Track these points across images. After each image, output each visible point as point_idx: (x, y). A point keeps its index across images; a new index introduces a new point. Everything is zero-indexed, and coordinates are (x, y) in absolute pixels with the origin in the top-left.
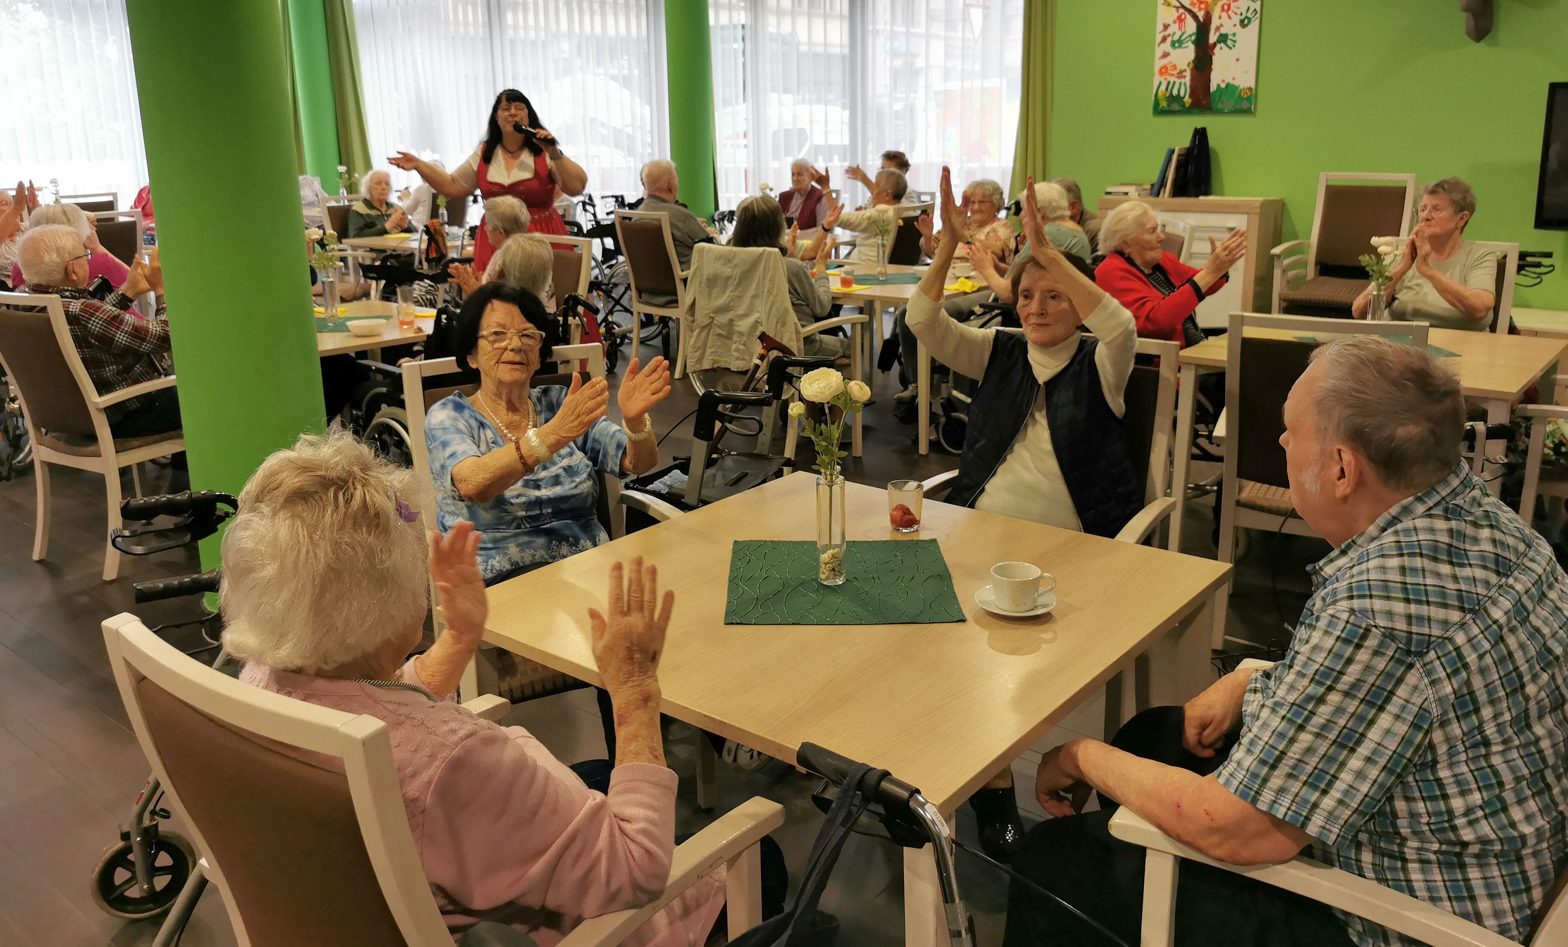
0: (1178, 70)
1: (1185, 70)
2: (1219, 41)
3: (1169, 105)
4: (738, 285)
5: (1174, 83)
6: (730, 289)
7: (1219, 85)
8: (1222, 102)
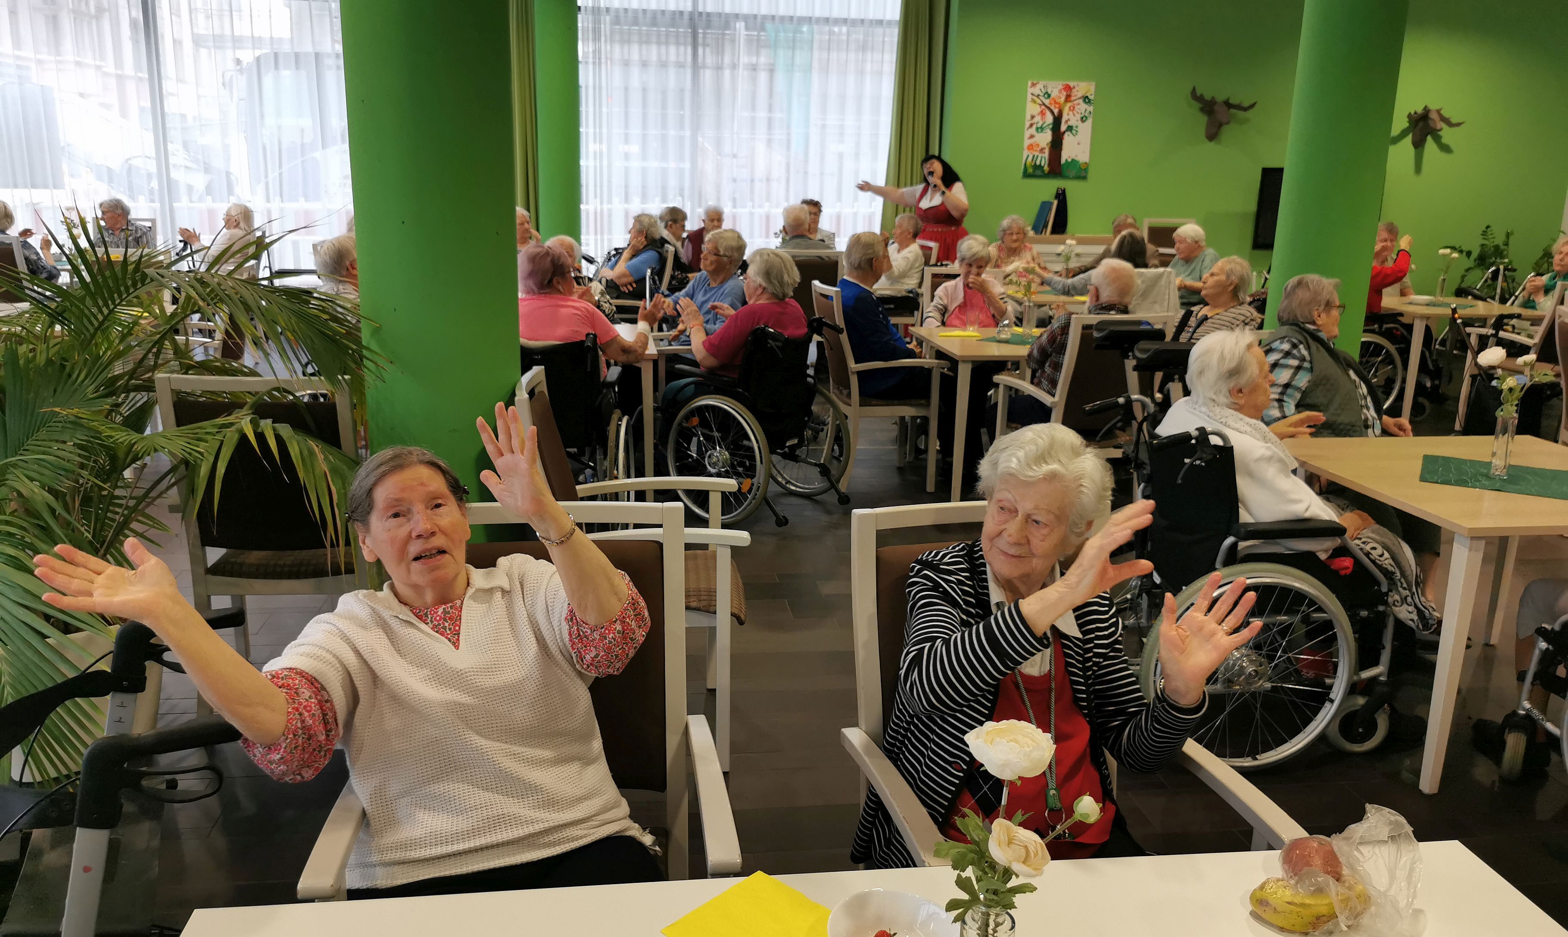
0: (1040, 147)
1: (1045, 148)
2: (1067, 130)
3: (1034, 171)
5: (1038, 156)
7: (1067, 160)
8: (1069, 171)
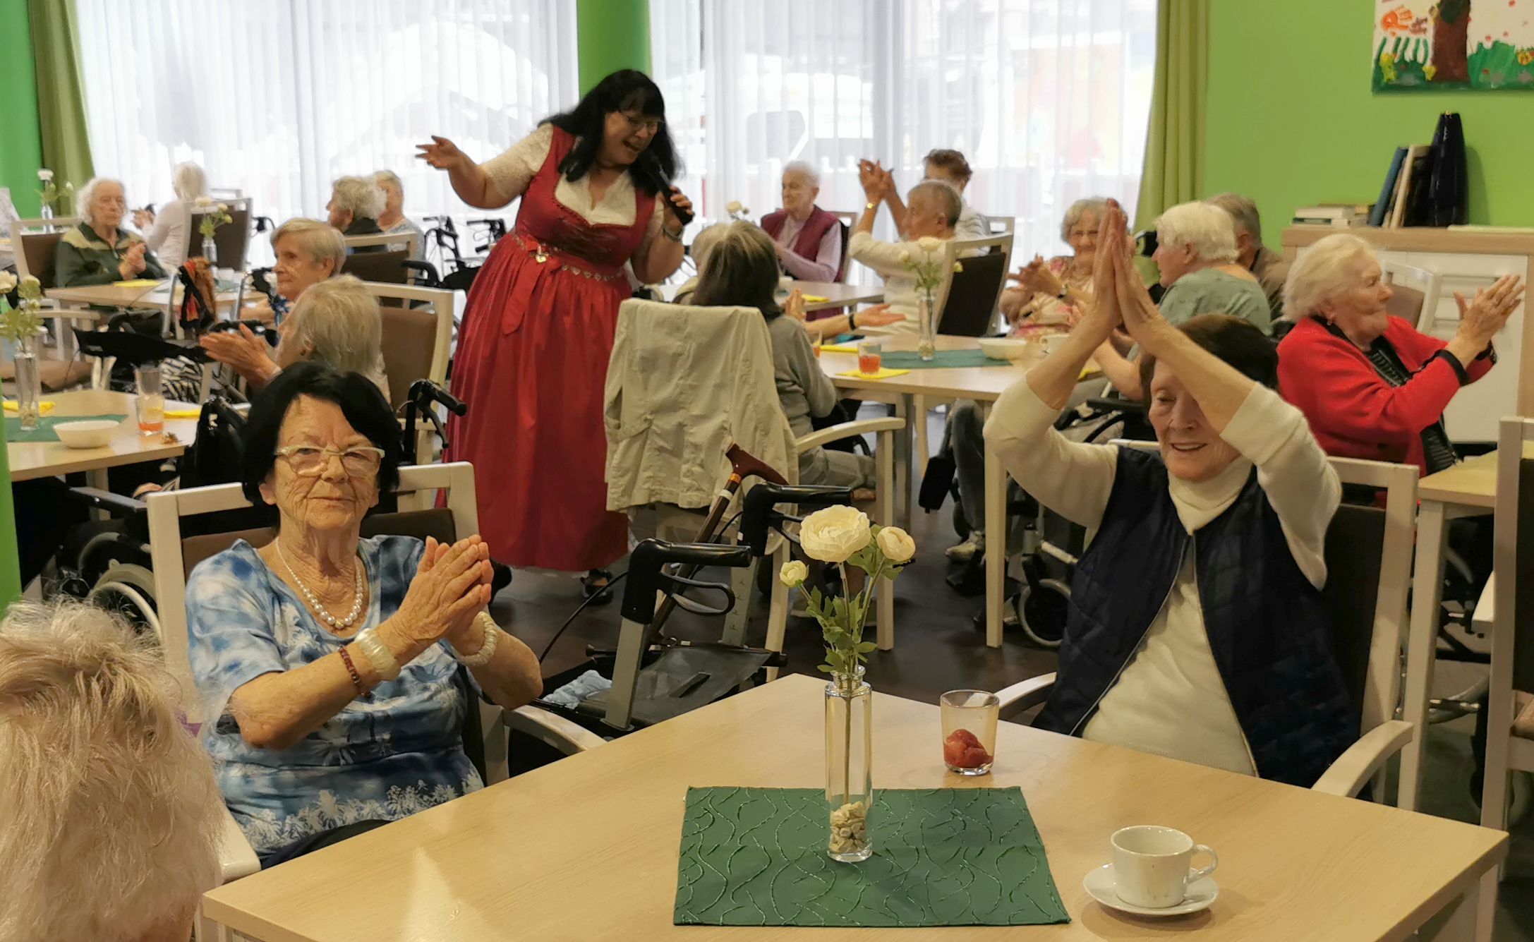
0: (1414, 20)
1: (1426, 20)
3: (1398, 77)
4: (692, 368)
5: (1408, 40)
6: (679, 375)
7: (1480, 45)
8: (1486, 72)
